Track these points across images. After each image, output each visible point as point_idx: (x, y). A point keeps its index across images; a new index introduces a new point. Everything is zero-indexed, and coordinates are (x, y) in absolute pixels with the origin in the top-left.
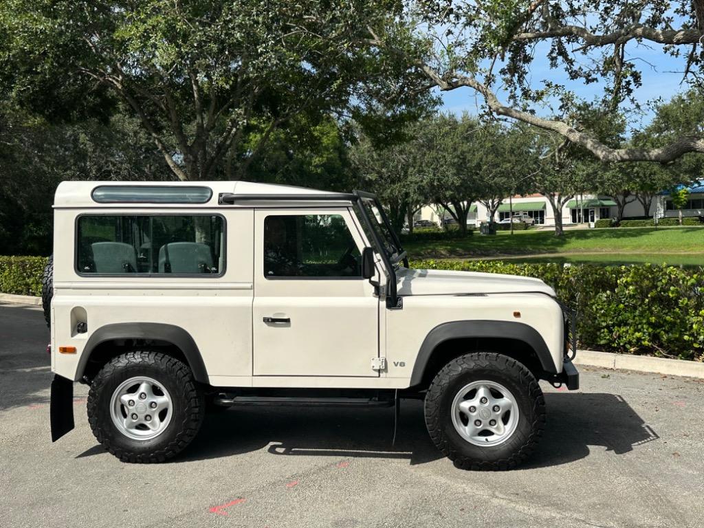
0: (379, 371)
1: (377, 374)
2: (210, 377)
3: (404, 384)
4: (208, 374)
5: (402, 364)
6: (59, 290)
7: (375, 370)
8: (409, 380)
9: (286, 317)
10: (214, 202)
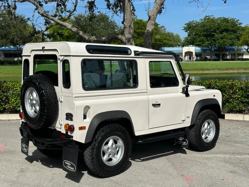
0: (183, 121)
1: (182, 122)
2: (135, 132)
3: (189, 125)
4: (135, 131)
5: (189, 117)
6: (76, 98)
7: (182, 121)
8: (190, 123)
9: (159, 103)
10: (133, 55)
